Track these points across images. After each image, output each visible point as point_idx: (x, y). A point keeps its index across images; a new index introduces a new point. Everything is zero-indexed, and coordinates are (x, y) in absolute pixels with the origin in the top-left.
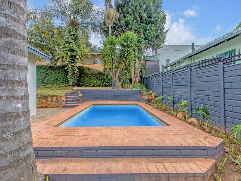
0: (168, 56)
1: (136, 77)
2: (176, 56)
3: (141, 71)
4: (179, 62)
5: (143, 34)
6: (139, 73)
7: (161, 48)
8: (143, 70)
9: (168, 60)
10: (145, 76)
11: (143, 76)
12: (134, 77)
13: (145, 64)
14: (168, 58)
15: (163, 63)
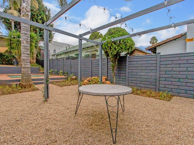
0: (55, 48)
1: (34, 59)
2: (59, 49)
3: (37, 56)
4: (60, 54)
5: (39, 33)
6: (35, 57)
7: (51, 43)
8: (38, 55)
9: (55, 51)
10: (40, 59)
11: (39, 59)
12: (32, 59)
13: (40, 51)
14: (55, 49)
15: (51, 52)
